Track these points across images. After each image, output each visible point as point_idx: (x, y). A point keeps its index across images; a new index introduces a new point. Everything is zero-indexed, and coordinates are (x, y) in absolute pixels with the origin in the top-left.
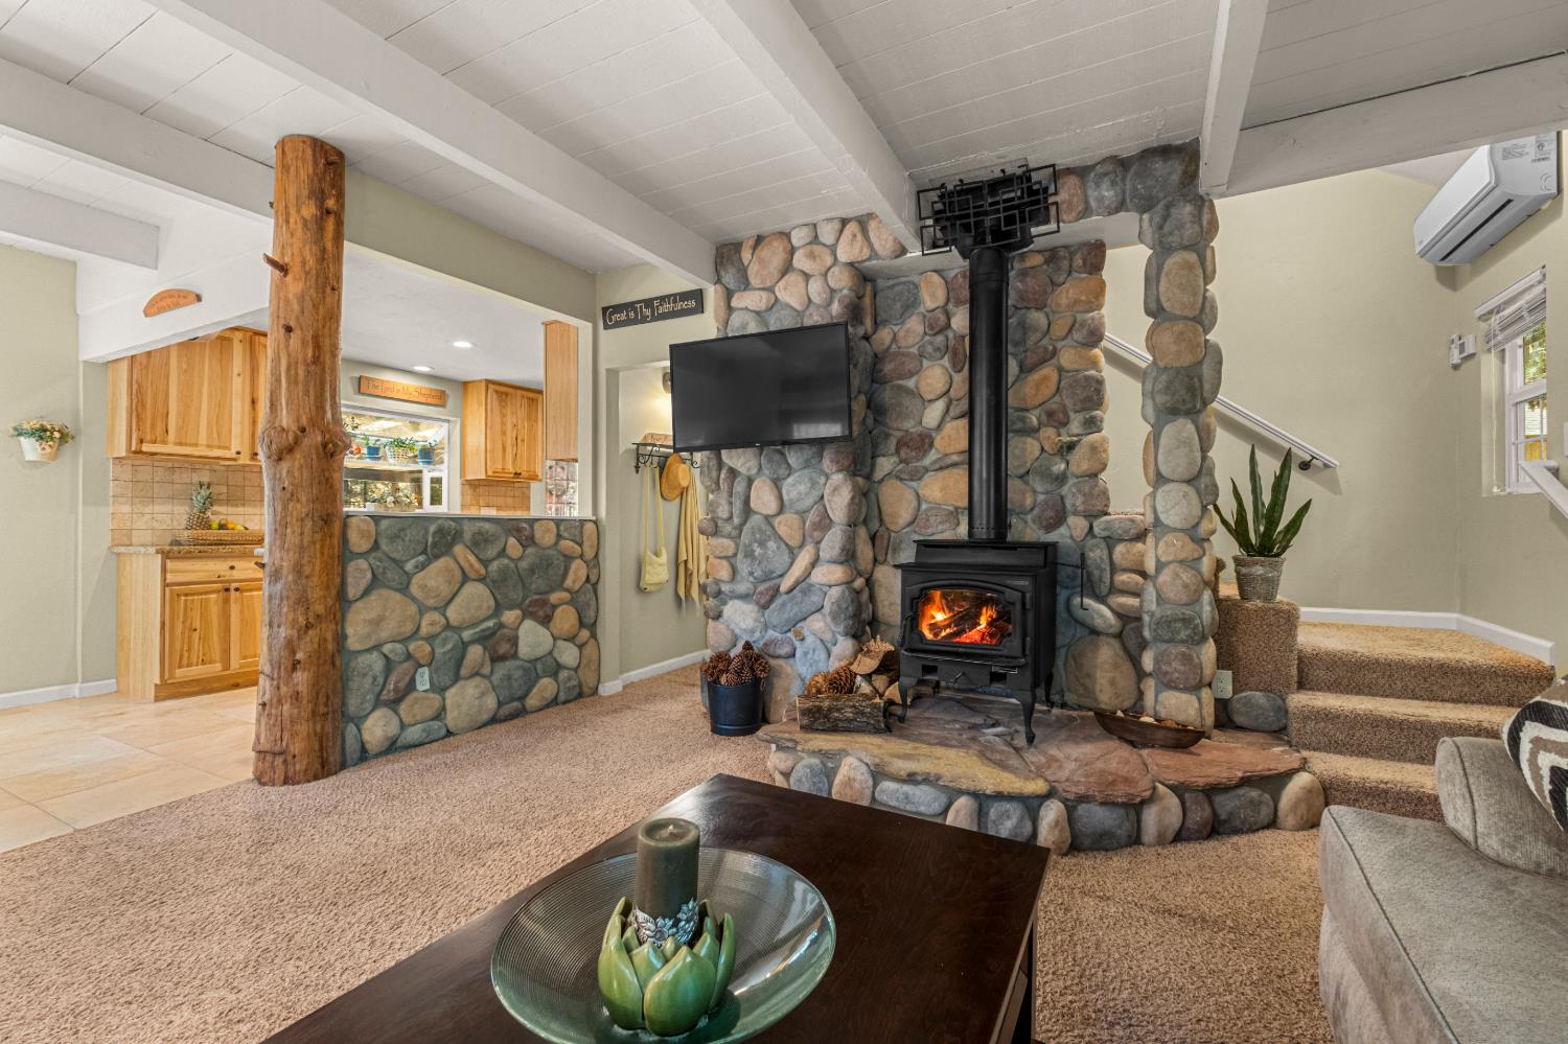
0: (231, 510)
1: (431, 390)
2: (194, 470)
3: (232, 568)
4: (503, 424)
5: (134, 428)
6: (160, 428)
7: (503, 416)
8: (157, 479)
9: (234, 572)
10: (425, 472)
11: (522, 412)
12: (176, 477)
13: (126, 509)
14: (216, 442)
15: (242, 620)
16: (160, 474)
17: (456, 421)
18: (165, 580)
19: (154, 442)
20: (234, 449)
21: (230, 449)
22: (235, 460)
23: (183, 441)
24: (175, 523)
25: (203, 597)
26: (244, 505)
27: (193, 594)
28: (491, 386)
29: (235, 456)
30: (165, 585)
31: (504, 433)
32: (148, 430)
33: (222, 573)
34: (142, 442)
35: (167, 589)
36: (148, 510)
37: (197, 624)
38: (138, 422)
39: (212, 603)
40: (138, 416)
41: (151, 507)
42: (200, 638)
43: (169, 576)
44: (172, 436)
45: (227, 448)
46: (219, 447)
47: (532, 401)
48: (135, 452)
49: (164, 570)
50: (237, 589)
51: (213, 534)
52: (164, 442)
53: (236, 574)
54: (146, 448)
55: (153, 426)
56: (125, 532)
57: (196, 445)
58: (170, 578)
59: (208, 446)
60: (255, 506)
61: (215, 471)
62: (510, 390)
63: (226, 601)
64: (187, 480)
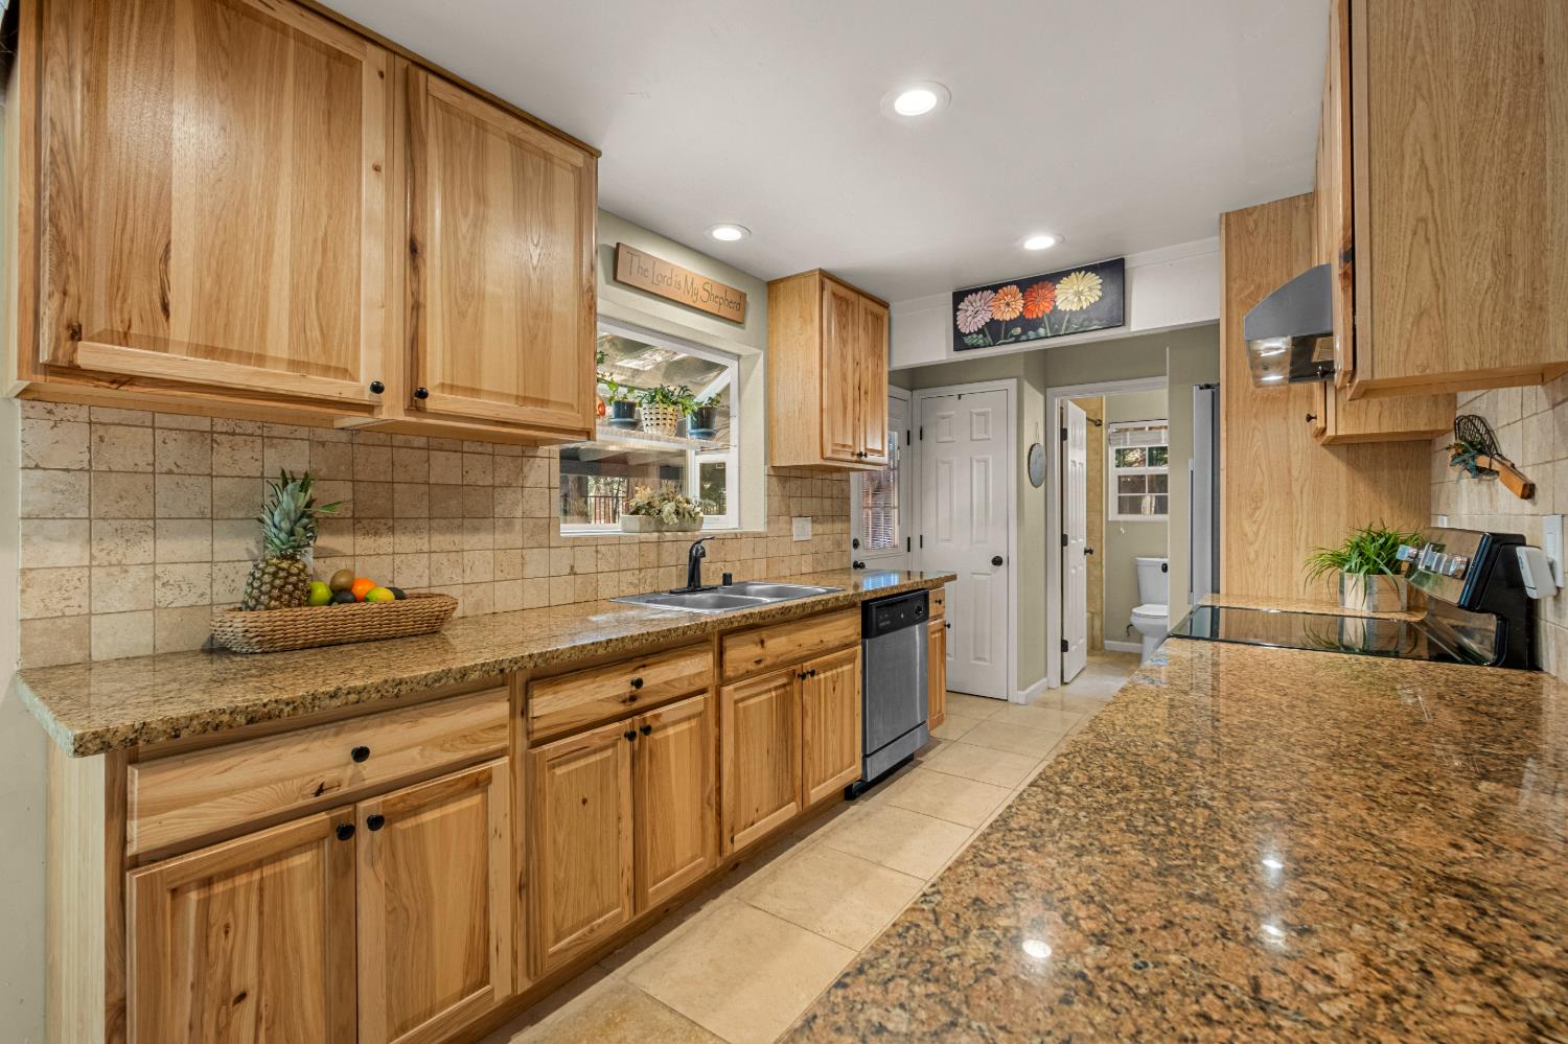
0: (365, 543)
1: (727, 289)
2: (268, 440)
3: (361, 754)
4: (843, 357)
5: (46, 287)
6: (141, 292)
7: (844, 342)
8: (165, 464)
9: (367, 766)
10: (691, 453)
11: (864, 341)
12: (221, 458)
13: (68, 553)
14: (315, 355)
15: (391, 912)
16: (173, 451)
17: (757, 356)
18: (124, 842)
19: (125, 338)
20: (365, 380)
21: (354, 379)
22: (368, 408)
23: (220, 344)
24: (218, 587)
25: (268, 871)
26: (392, 530)
27: (230, 874)
28: (829, 284)
29: (367, 397)
30: (123, 863)
31: (844, 378)
32: (100, 297)
33: (327, 778)
34: (76, 334)
35: (132, 878)
36: (142, 551)
37: (246, 977)
38: (59, 264)
39: (299, 877)
40: (59, 241)
41: (148, 544)
42: (258, 1019)
43: (134, 827)
44: (181, 325)
45: (345, 373)
46: (326, 370)
47: (877, 318)
48: (52, 369)
49: (118, 806)
50: (375, 823)
51: (319, 616)
52: (158, 343)
53: (373, 772)
54: (89, 355)
55: (118, 287)
56: (65, 624)
57: (260, 359)
58: (142, 835)
59: (294, 364)
60: (417, 530)
61: (323, 444)
62: (852, 296)
63: (343, 870)
64: (253, 469)
